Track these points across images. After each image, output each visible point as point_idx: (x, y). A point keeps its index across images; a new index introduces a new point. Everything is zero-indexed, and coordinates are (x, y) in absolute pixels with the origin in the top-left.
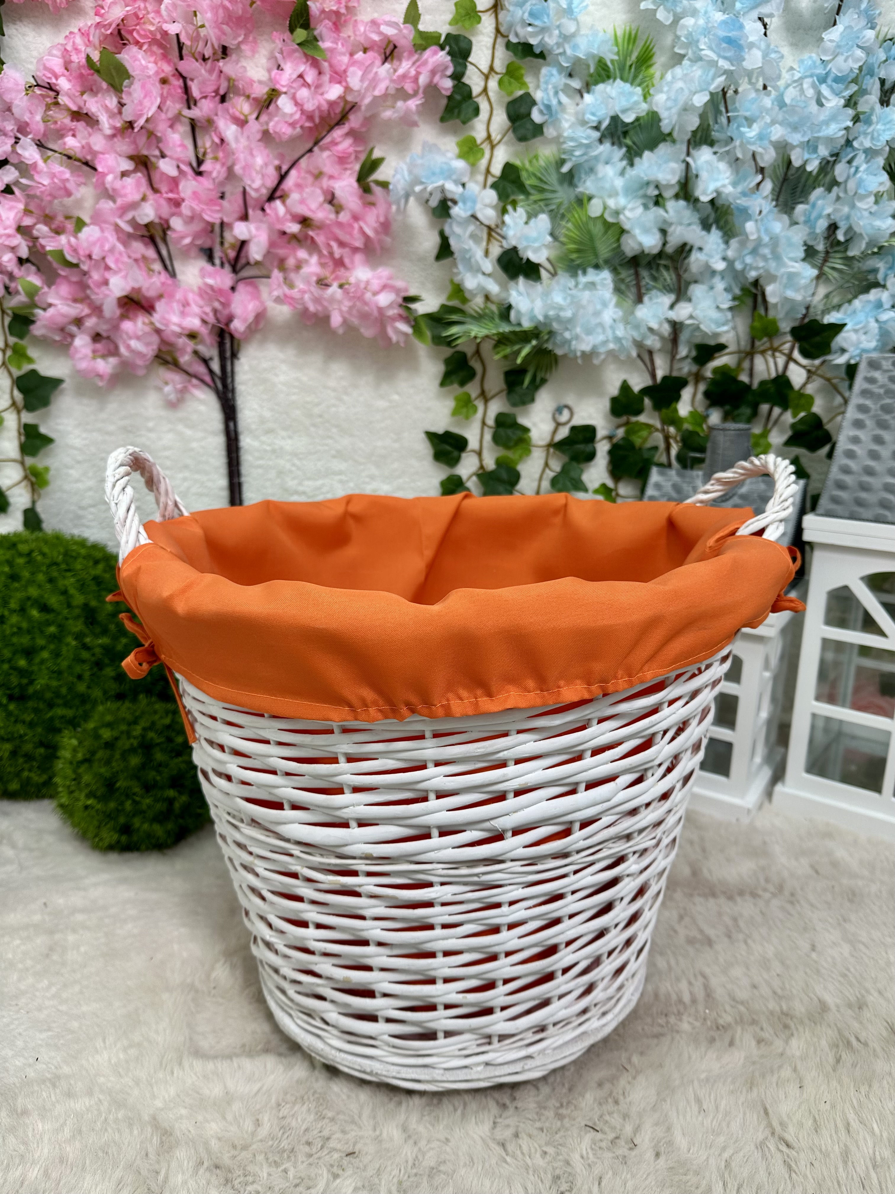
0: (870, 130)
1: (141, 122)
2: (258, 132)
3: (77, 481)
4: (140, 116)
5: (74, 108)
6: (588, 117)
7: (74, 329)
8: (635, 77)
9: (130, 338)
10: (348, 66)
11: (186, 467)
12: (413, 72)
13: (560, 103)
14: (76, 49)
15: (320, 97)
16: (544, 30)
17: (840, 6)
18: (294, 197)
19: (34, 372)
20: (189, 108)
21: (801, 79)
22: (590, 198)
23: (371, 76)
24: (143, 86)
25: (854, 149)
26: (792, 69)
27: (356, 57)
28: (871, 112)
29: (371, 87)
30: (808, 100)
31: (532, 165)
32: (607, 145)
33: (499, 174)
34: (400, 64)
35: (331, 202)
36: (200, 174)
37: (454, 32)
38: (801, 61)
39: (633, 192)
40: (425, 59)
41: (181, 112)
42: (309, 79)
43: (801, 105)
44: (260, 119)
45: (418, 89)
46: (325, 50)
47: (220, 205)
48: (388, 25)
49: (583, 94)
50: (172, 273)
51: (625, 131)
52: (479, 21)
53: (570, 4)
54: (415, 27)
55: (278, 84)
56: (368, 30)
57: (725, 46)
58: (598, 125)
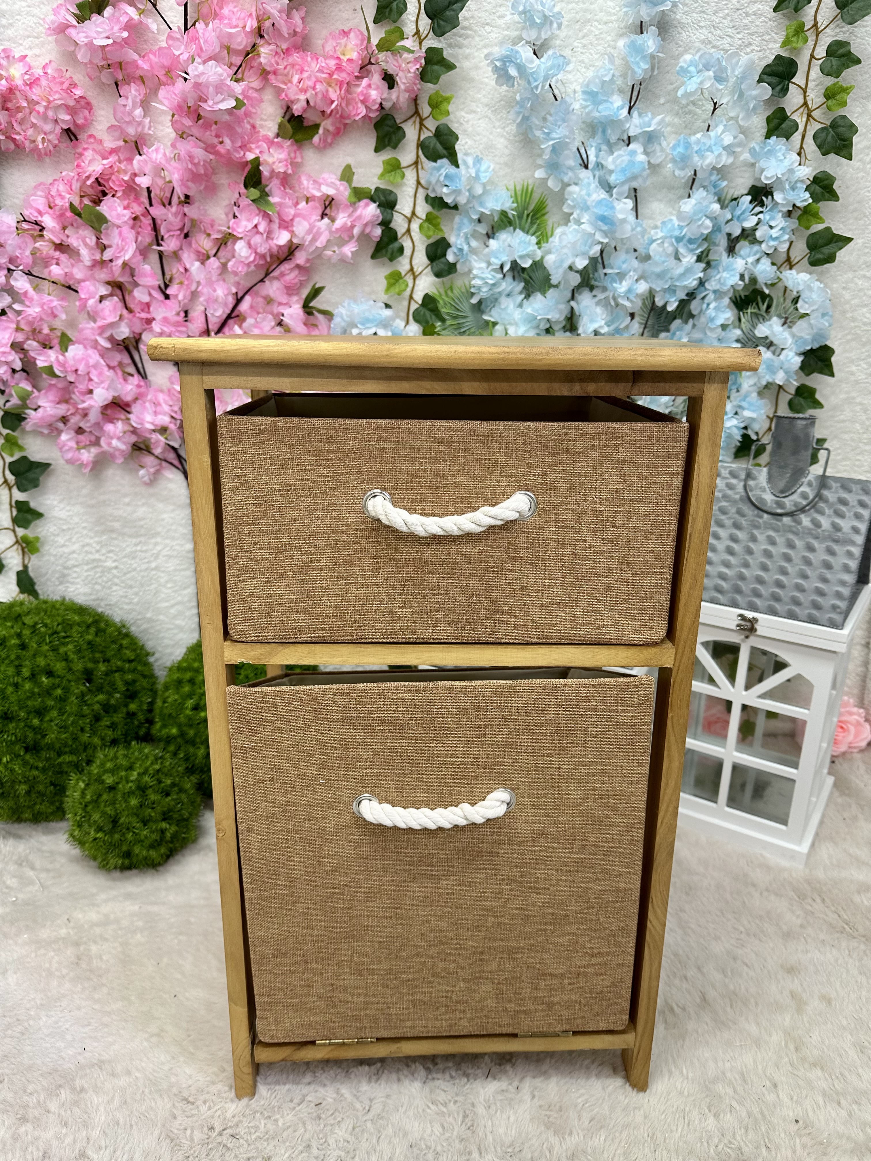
0: (718, 277)
1: (120, 262)
2: (218, 268)
3: (63, 546)
4: (118, 258)
5: (58, 242)
6: (493, 260)
7: (61, 425)
8: (532, 223)
9: (112, 438)
10: (295, 216)
11: (158, 534)
12: (349, 224)
13: (470, 246)
14: (60, 195)
15: (270, 242)
16: (457, 192)
17: (694, 180)
18: (250, 321)
19: (24, 458)
20: (159, 245)
21: (664, 238)
22: (495, 324)
23: (315, 230)
24: (120, 234)
25: (706, 289)
26: (656, 227)
27: (300, 206)
28: (718, 262)
29: (314, 240)
30: (668, 255)
31: (447, 295)
32: (509, 279)
33: (420, 302)
34: (338, 213)
35: (280, 324)
36: (167, 297)
37: (382, 186)
38: (664, 223)
39: (530, 322)
40: (359, 212)
41: (150, 245)
42: (261, 228)
43: (663, 259)
44: (219, 254)
45: (353, 237)
46: (274, 204)
47: (186, 326)
48: (328, 185)
49: (490, 235)
50: (143, 375)
51: (524, 269)
52: (403, 176)
53: (478, 172)
54: (350, 185)
55: (234, 230)
56: (311, 186)
57: (600, 223)
58: (502, 267)
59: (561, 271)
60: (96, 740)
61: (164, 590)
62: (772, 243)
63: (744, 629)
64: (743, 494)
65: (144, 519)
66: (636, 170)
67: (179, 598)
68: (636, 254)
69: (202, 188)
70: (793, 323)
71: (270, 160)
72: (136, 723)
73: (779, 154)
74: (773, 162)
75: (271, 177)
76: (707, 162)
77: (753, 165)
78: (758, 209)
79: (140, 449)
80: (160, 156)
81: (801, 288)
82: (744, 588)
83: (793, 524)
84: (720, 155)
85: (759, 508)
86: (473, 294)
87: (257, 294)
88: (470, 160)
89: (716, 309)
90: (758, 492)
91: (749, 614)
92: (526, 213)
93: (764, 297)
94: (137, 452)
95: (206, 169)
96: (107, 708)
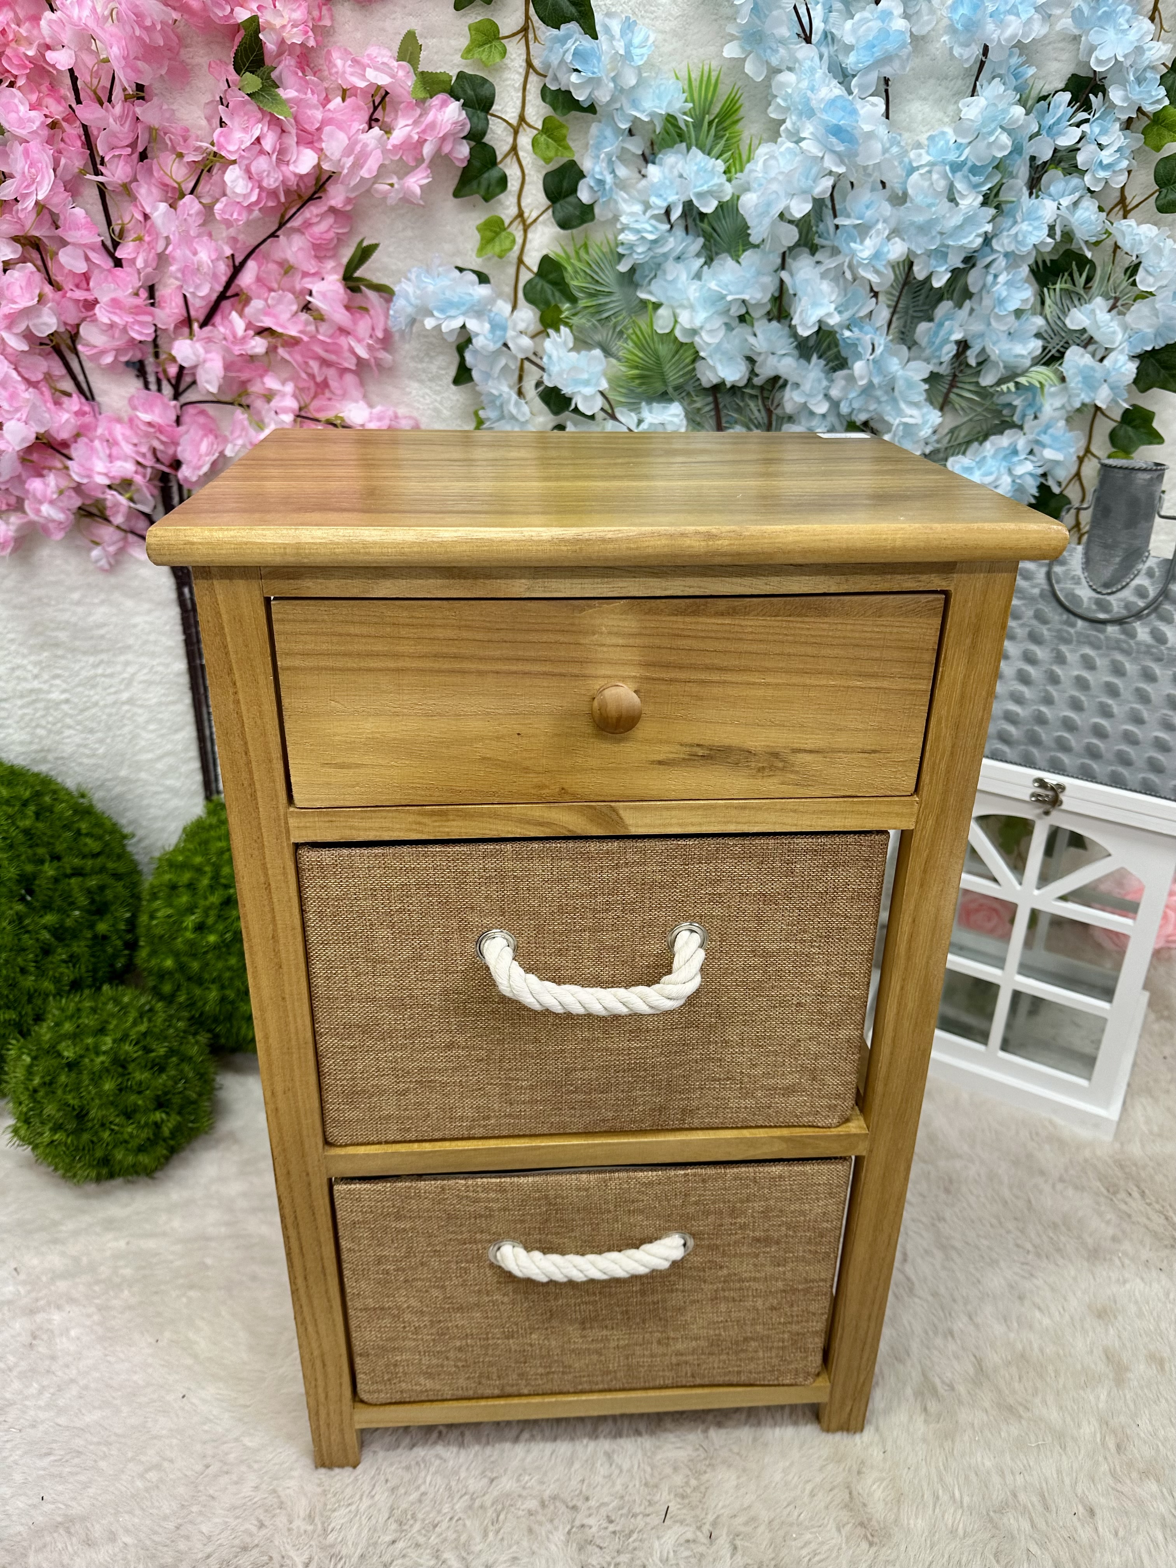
0: (1013, 231)
1: (30, 203)
2: (198, 213)
4: (26, 196)
6: (653, 200)
8: (718, 137)
9: (41, 502)
10: (324, 123)
11: (128, 648)
12: (416, 137)
13: (615, 176)
15: (284, 168)
16: (594, 82)
17: (982, 63)
18: (256, 304)
20: (97, 173)
21: (932, 164)
22: (657, 306)
23: (358, 148)
24: (26, 153)
25: (993, 251)
26: (919, 146)
27: (331, 106)
28: (1016, 204)
29: (357, 165)
30: (937, 194)
31: (580, 260)
32: (679, 232)
33: (535, 269)
34: (396, 119)
35: (307, 307)
36: (118, 263)
37: (469, 71)
38: (931, 138)
39: (713, 303)
40: (430, 117)
41: (82, 172)
42: (268, 144)
43: (929, 200)
44: (200, 188)
45: (423, 160)
46: (288, 101)
47: (152, 314)
48: (377, 69)
49: (647, 158)
50: (87, 394)
51: (702, 216)
52: (504, 53)
53: (629, 46)
54: (415, 69)
55: (221, 147)
56: (349, 70)
57: (833, 140)
58: (668, 212)
59: (767, 221)
60: (48, 985)
61: (144, 734)
62: (1102, 174)
63: (1044, 802)
64: (1046, 587)
65: (104, 625)
66: (891, 47)
67: (169, 747)
68: (887, 192)
69: (163, 72)
70: (1127, 306)
71: (277, 22)
72: (110, 950)
73: (1122, 20)
74: (1111, 34)
75: (280, 54)
76: (1009, 32)
77: (1076, 39)
78: (1083, 115)
79: (90, 515)
80: (86, 12)
81: (1144, 249)
82: (1044, 737)
83: (1123, 637)
84: (1029, 21)
85: (1070, 610)
86: (621, 256)
87: (267, 257)
88: (615, 26)
89: (1009, 284)
90: (1069, 585)
91: (1052, 779)
92: (707, 118)
93: (1083, 262)
94: (87, 520)
95: (166, 37)
96: (60, 934)
